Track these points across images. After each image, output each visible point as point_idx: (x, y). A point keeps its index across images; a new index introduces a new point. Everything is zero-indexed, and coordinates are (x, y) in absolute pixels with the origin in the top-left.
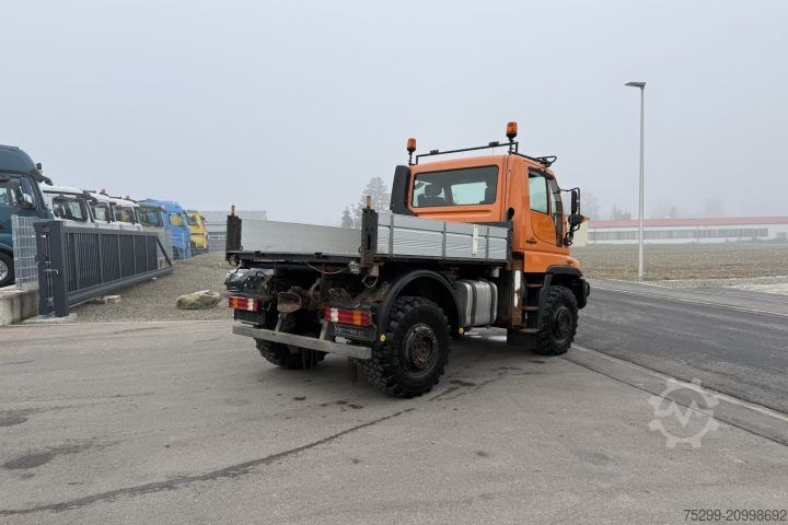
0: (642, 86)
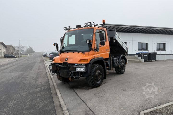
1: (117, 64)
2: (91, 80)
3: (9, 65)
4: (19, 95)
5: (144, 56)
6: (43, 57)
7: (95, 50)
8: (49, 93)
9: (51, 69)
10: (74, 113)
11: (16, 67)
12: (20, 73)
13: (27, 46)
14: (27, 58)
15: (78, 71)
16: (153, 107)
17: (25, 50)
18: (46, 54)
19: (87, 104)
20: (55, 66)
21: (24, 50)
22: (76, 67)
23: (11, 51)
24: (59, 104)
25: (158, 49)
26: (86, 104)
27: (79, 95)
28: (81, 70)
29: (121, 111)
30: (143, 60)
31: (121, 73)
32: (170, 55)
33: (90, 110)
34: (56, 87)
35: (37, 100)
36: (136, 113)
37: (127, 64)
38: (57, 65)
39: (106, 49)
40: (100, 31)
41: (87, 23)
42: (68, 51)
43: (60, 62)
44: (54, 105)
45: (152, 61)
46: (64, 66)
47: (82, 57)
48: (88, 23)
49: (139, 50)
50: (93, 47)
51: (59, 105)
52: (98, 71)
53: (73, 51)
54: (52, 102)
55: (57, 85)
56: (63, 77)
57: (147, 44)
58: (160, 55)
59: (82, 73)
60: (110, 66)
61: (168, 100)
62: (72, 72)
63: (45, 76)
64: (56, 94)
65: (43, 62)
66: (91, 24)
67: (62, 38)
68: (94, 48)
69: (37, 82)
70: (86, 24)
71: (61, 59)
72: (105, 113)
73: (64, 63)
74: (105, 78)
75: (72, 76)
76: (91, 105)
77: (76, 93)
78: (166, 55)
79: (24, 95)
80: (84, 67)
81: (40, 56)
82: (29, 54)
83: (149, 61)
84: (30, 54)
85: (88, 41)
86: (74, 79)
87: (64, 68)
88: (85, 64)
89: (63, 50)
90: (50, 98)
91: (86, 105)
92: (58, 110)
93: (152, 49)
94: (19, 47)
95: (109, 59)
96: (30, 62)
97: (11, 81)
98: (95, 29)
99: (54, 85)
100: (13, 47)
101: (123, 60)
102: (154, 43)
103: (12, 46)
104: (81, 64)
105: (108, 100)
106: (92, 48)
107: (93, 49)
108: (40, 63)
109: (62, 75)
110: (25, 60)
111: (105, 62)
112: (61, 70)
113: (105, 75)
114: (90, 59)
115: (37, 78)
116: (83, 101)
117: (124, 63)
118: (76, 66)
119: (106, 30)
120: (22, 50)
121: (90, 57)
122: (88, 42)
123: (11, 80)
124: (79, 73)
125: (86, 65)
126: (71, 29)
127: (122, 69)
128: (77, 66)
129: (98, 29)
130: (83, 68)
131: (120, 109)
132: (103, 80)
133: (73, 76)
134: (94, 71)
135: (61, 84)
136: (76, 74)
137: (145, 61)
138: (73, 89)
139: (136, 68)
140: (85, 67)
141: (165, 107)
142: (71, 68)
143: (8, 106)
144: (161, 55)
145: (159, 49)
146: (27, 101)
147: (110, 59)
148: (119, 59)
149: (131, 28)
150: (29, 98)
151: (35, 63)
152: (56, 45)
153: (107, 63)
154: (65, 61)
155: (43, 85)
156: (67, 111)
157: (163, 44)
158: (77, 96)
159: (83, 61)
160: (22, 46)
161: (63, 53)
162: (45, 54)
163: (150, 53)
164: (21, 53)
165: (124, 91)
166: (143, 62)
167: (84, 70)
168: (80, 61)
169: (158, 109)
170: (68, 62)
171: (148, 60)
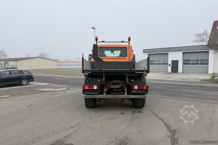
0: (94, 29)
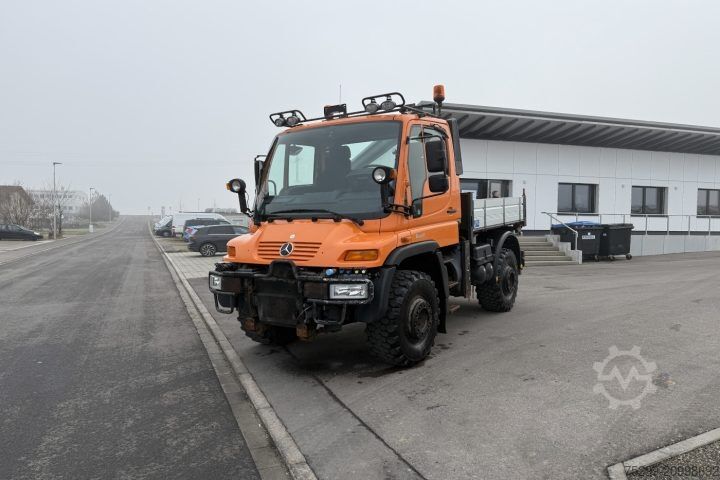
1: (488, 271)
2: (392, 335)
3: (13, 273)
4: (84, 402)
5: (584, 238)
6: (157, 239)
7: (406, 209)
8: (210, 391)
9: (219, 287)
10: (335, 475)
11: (46, 279)
12: (70, 305)
13: (88, 193)
14: (88, 240)
15: (336, 297)
16: (655, 449)
17: (75, 205)
18: (169, 225)
19: (384, 437)
20: (235, 276)
21: (71, 208)
22: (329, 283)
23: (15, 209)
24: (263, 439)
25: (635, 212)
26: (378, 437)
27: (343, 401)
28: (351, 293)
29: (532, 463)
30: (578, 254)
31: (503, 308)
32: (685, 233)
33: (401, 462)
34: (238, 365)
35: (167, 423)
36: (594, 472)
37: (524, 271)
38: (243, 271)
39: (446, 208)
40: (425, 134)
41: (372, 98)
42: (290, 215)
43: (257, 259)
44: (245, 443)
45: (614, 260)
46: (274, 279)
47: (352, 240)
48: (377, 100)
49: (561, 212)
50: (398, 200)
51: (266, 444)
52: (419, 300)
53: (315, 215)
54: (234, 428)
55: (241, 358)
56: (267, 325)
57: (593, 188)
58: (646, 236)
59: (352, 309)
60: (463, 280)
61: (710, 417)
62: (311, 304)
63: (181, 318)
64: (245, 397)
65: (160, 256)
66: (389, 101)
67: (263, 159)
68: (402, 203)
69: (151, 344)
70: (367, 102)
71: (262, 245)
72: (469, 474)
73: (277, 264)
74: (442, 329)
75: (311, 320)
76: (402, 440)
77: (331, 393)
78: (668, 237)
79: (108, 401)
80: (365, 282)
81: (145, 234)
82: (95, 226)
83: (603, 260)
84: (98, 223)
85: (377, 172)
86: (318, 331)
87: (277, 286)
88: (370, 270)
89: (269, 209)
90: (223, 413)
91: (382, 440)
92: (266, 463)
93: (613, 209)
94: (53, 195)
95: (459, 248)
96: (104, 258)
97: (34, 341)
98: (405, 124)
99: (226, 359)
100: (23, 191)
101: (509, 253)
102: (623, 186)
103: (19, 189)
104: (352, 270)
105: (470, 417)
106: (396, 202)
107: (397, 206)
108: (148, 262)
109: (264, 315)
110: (80, 251)
111: (443, 261)
112: (260, 294)
113: (443, 317)
114: (384, 247)
115: (147, 328)
116: (364, 424)
117: (511, 265)
118: (332, 280)
119: (447, 128)
120: (65, 207)
121: (385, 239)
122: (379, 177)
123: (32, 334)
124: (340, 307)
125: (372, 272)
126: (302, 119)
127: (507, 292)
128: (332, 276)
129: (419, 122)
130: (359, 287)
131: (525, 456)
132: (434, 335)
133: (316, 321)
134: (402, 299)
135: (257, 353)
136: (327, 311)
137: (587, 258)
138: (314, 376)
139: (555, 288)
140: (368, 280)
141: (704, 447)
142: (307, 285)
143: (42, 447)
144: (650, 233)
145: (640, 210)
146: (124, 428)
147: (462, 250)
148: (493, 249)
149: (533, 121)
150: (131, 414)
151: (128, 263)
152: (236, 188)
153: (450, 266)
154: (282, 257)
155: (181, 356)
156: (306, 470)
157: (655, 190)
158: (337, 405)
159: (359, 257)
160: (63, 188)
161: (271, 221)
162: (163, 223)
163: (606, 228)
164: (59, 222)
165: (528, 382)
166: (580, 261)
167: (363, 292)
168: (347, 255)
169: (677, 456)
170: (295, 262)
171: (599, 255)
